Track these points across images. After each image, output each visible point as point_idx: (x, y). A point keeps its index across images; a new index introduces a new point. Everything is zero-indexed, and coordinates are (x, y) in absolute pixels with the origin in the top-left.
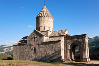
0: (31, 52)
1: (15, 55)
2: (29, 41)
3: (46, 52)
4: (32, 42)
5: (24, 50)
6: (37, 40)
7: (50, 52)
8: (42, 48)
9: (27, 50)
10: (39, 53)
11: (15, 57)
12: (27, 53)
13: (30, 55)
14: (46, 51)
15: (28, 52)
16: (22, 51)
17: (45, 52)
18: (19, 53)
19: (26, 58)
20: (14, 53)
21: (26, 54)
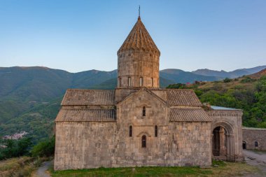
0: (133, 146)
1: (66, 152)
2: (125, 113)
3: (177, 145)
4: (135, 118)
5: (104, 138)
6: (152, 115)
7: (187, 145)
8: (165, 134)
9: (117, 138)
10: (157, 147)
11: (67, 159)
12: (116, 147)
13: (128, 153)
14: (175, 142)
15: (121, 143)
16: (96, 140)
17: (174, 145)
18: (84, 148)
19: (114, 161)
20: (64, 148)
21: (114, 151)
